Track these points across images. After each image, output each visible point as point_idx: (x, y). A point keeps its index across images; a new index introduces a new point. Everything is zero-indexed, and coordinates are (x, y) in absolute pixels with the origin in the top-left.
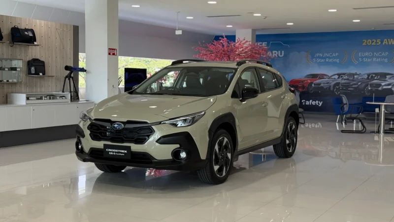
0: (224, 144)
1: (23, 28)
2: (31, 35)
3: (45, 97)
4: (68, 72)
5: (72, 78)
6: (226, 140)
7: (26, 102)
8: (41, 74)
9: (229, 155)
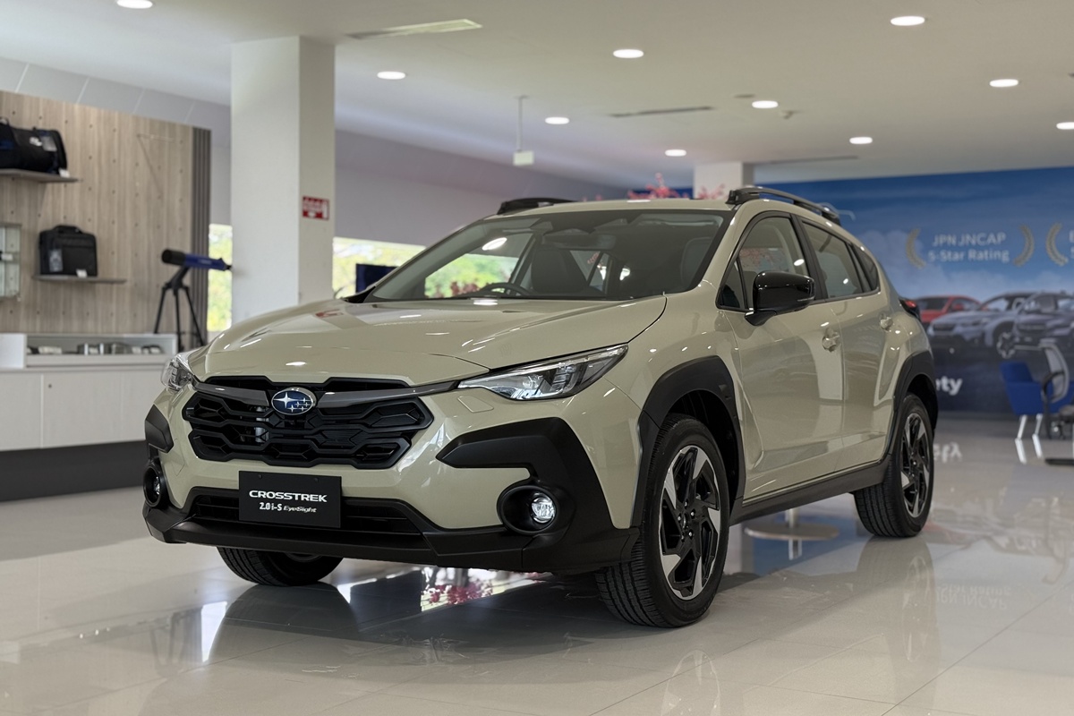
0: (696, 475)
1: (27, 126)
2: (51, 147)
3: (90, 346)
4: (174, 270)
5: (186, 289)
6: (702, 458)
7: (25, 360)
8: (82, 274)
9: (715, 516)
